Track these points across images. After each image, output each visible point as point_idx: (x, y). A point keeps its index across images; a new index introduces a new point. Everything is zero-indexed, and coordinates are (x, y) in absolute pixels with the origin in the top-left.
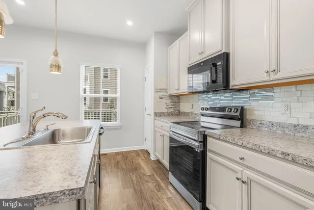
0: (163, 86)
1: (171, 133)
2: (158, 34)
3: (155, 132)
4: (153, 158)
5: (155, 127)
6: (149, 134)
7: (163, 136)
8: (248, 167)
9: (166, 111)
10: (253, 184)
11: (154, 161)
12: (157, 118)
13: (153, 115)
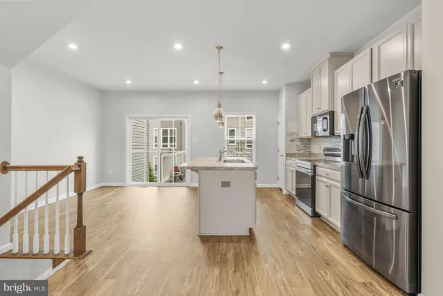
0: (294, 130)
1: (297, 167)
2: (288, 85)
3: (286, 169)
4: (284, 192)
5: (286, 165)
6: (281, 173)
7: (292, 172)
8: (330, 179)
9: (297, 152)
10: (332, 188)
11: (285, 195)
12: (288, 158)
13: (284, 155)
